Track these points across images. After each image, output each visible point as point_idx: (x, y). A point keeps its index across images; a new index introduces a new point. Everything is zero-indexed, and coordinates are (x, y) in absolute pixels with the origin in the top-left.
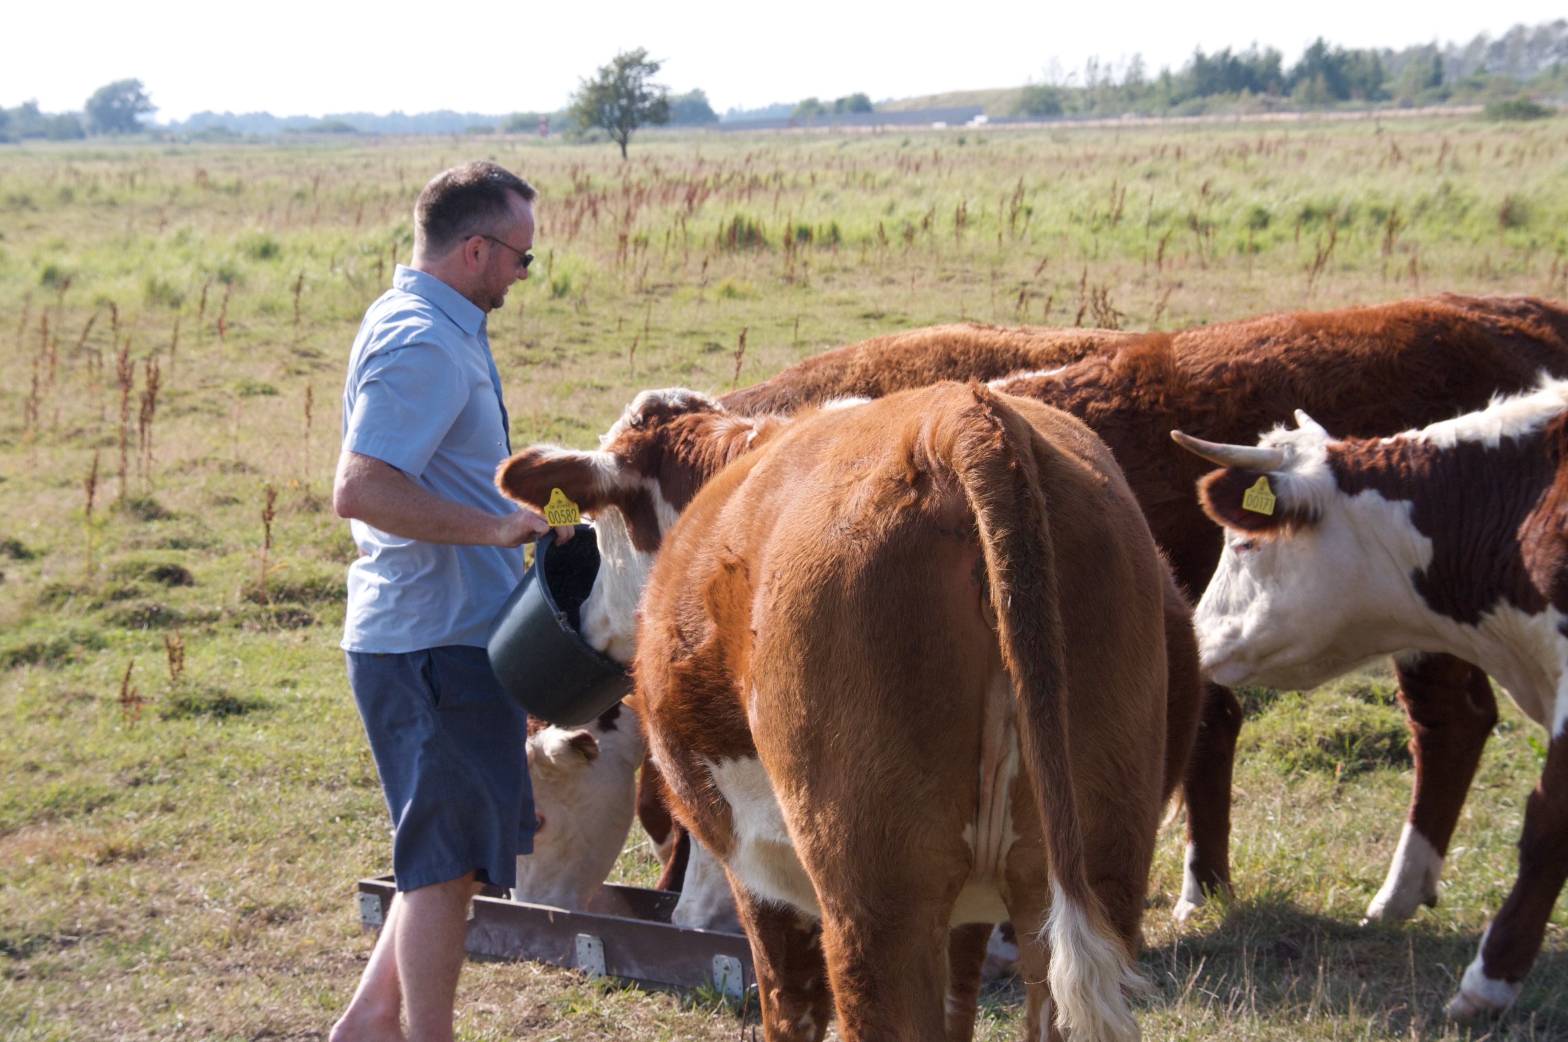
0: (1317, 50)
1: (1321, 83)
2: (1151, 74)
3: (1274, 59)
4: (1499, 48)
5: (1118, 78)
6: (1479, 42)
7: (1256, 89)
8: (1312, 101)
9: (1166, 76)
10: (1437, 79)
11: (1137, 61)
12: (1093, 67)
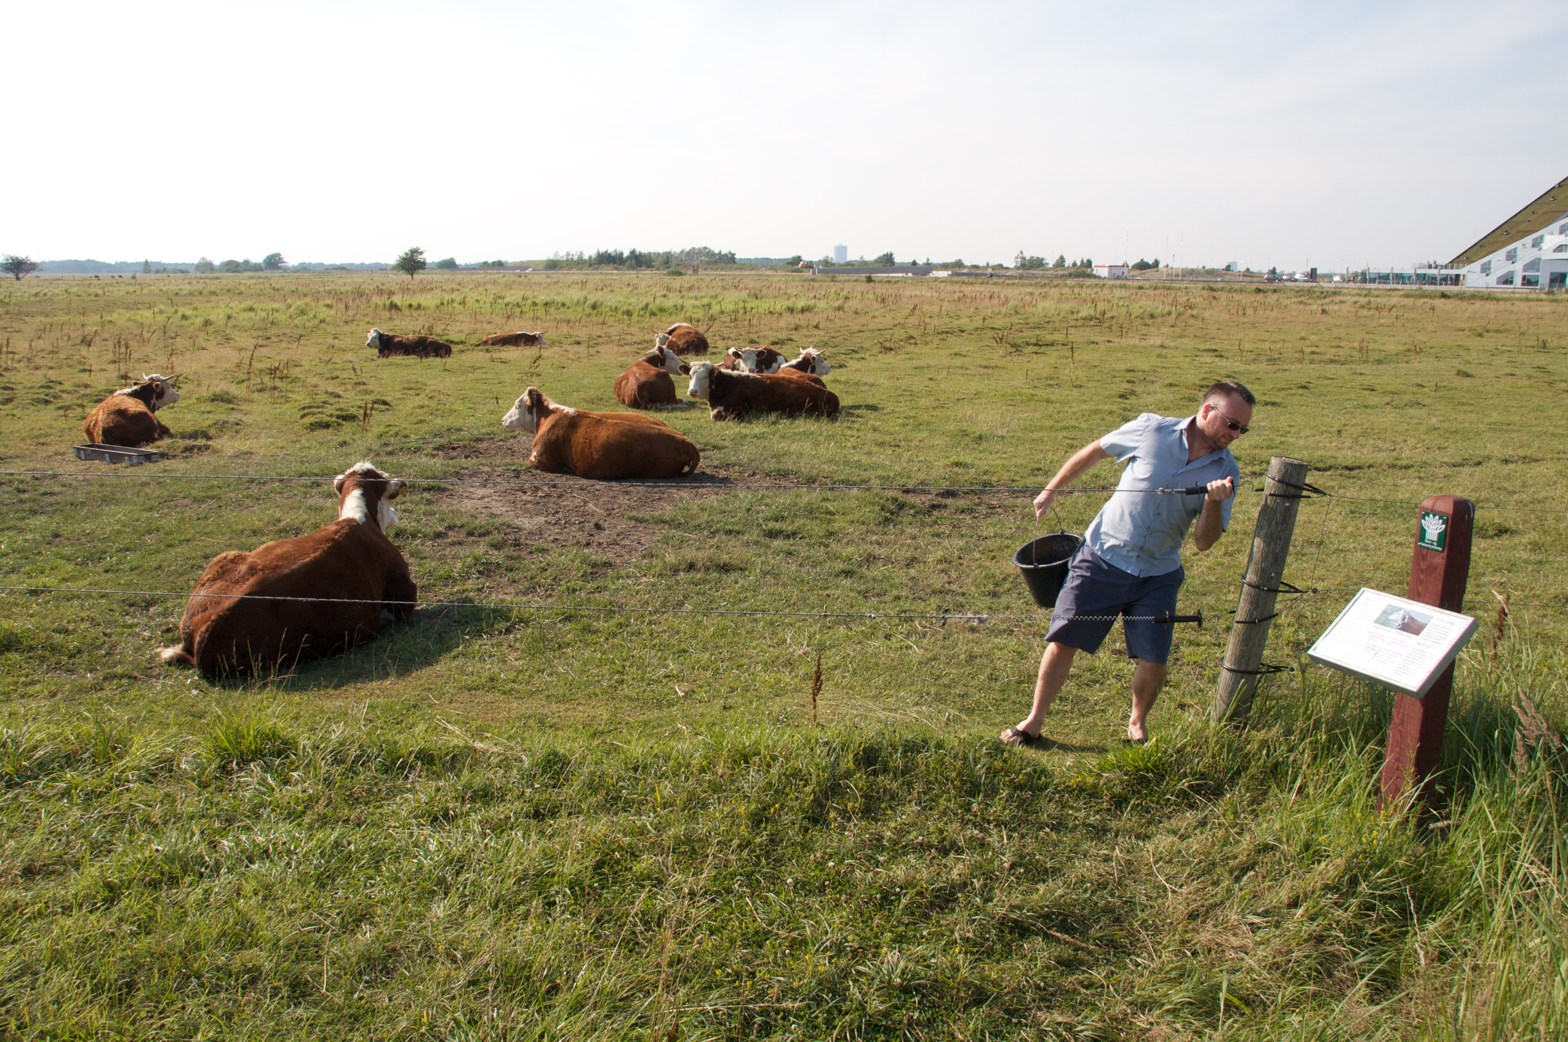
0: (633, 252)
1: (633, 262)
2: (586, 257)
3: (622, 254)
4: (688, 253)
5: (576, 258)
6: (682, 252)
7: (614, 263)
8: (631, 268)
9: (590, 258)
10: (667, 263)
11: (581, 253)
12: (568, 254)
